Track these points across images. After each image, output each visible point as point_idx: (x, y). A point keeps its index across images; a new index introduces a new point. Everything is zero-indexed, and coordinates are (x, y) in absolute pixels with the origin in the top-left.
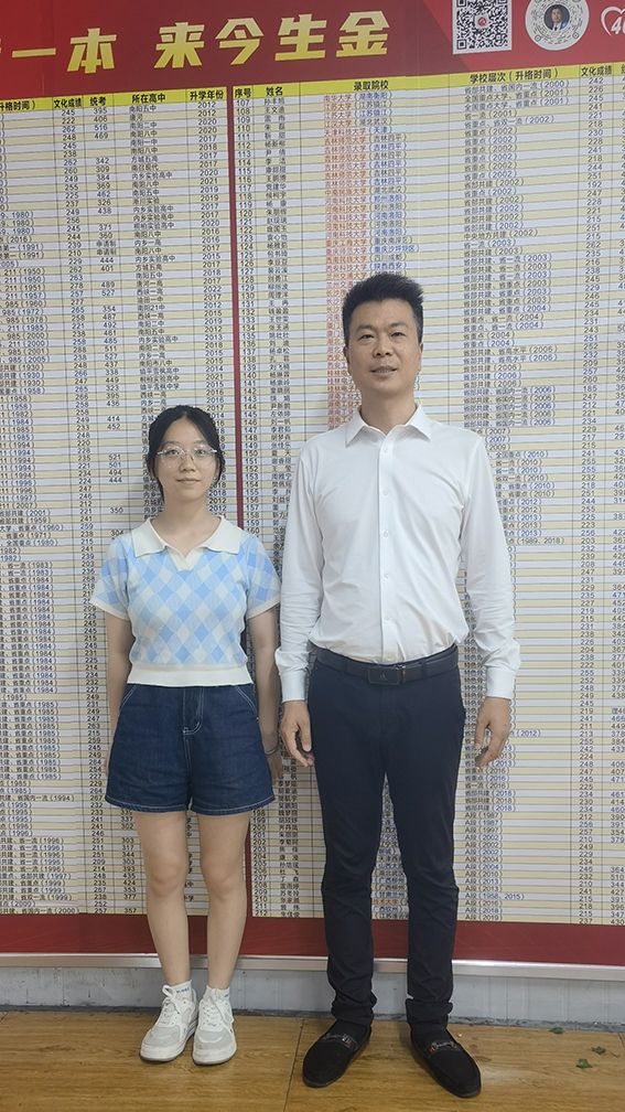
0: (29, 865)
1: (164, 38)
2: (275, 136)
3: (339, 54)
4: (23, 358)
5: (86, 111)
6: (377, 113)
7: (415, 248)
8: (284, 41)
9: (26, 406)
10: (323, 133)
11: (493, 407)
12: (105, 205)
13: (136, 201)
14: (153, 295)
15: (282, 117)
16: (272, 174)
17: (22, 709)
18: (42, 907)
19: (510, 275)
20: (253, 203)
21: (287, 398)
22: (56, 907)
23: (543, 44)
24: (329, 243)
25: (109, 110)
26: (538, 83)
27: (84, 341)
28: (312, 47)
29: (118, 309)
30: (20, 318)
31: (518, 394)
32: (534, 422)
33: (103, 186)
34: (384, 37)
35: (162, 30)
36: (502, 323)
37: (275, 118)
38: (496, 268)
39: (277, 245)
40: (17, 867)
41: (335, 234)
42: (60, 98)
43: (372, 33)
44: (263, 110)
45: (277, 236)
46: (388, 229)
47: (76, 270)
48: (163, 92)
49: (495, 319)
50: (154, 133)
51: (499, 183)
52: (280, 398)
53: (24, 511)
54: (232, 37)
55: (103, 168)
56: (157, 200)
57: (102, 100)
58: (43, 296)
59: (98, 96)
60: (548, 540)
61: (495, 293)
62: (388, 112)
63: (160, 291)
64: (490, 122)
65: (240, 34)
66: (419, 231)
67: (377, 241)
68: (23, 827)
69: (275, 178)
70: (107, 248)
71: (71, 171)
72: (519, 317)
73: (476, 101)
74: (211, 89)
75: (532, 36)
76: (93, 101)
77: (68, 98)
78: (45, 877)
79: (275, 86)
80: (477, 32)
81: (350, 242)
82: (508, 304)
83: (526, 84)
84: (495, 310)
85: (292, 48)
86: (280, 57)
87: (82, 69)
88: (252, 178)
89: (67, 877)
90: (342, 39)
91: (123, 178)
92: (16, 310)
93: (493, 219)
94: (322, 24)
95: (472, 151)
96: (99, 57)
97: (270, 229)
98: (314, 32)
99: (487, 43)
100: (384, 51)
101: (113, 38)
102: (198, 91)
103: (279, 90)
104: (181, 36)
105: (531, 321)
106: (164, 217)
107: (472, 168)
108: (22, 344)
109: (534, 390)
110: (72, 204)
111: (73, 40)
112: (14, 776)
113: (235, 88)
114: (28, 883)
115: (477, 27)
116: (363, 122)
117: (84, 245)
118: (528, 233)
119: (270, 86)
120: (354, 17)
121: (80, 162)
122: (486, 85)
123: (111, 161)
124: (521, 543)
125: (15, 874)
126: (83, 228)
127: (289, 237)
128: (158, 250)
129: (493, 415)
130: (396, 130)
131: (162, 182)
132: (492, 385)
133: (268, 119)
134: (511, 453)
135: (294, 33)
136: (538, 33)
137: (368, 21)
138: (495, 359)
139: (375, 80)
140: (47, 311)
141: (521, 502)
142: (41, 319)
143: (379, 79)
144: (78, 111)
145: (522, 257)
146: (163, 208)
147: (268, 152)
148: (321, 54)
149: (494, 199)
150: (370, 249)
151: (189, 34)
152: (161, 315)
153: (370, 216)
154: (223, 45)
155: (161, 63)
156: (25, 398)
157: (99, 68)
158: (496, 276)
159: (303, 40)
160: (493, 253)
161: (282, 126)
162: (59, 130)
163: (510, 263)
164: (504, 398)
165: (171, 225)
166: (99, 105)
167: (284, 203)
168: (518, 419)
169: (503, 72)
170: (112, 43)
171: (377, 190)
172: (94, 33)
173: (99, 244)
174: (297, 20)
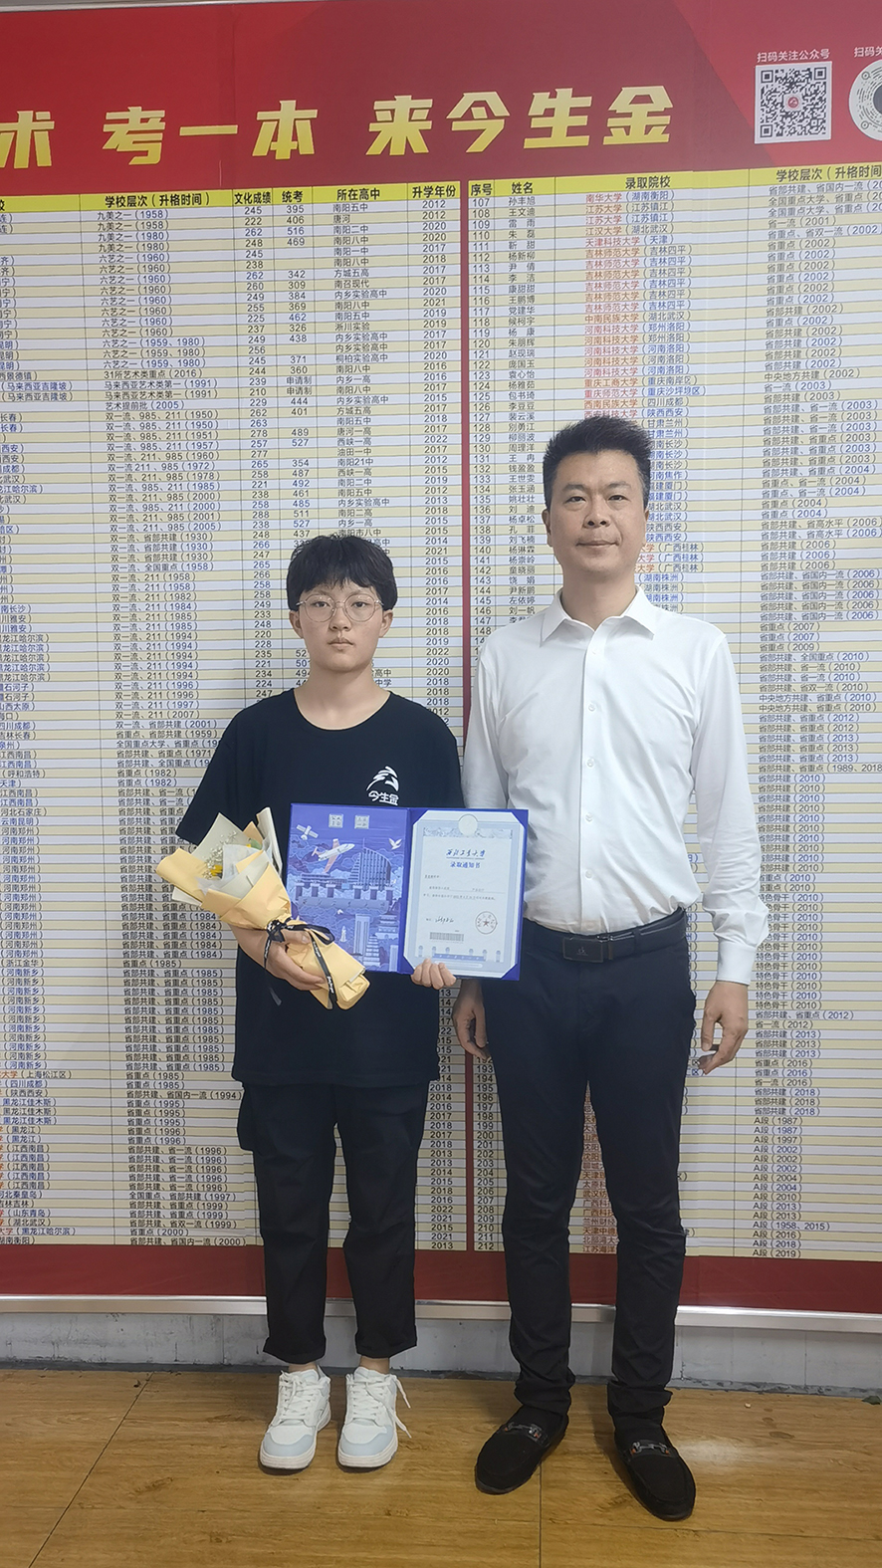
0: (181, 1183)
1: (380, 116)
2: (522, 246)
3: (607, 141)
4: (186, 525)
5: (276, 207)
6: (655, 217)
7: (701, 391)
8: (535, 123)
9: (188, 586)
10: (583, 243)
11: (798, 595)
12: (298, 332)
13: (339, 327)
14: (359, 444)
15: (531, 222)
16: (517, 294)
17: (175, 980)
18: (197, 1236)
19: (824, 427)
20: (491, 330)
21: (531, 580)
22: (216, 1237)
23: (871, 132)
24: (588, 383)
25: (307, 209)
26: (865, 183)
27: (267, 504)
28: (572, 131)
29: (312, 463)
30: (184, 475)
31: (831, 579)
32: (851, 615)
33: (297, 306)
34: (666, 119)
35: (378, 105)
36: (812, 490)
37: (522, 223)
38: (805, 417)
39: (522, 384)
40: (165, 1185)
41: (598, 372)
42: (242, 192)
43: (650, 114)
44: (508, 212)
45: (522, 374)
46: (666, 367)
47: (258, 414)
48: (378, 187)
49: (802, 483)
50: (364, 239)
51: (811, 310)
52: (522, 580)
53: (183, 722)
54: (468, 116)
55: (297, 283)
56: (366, 326)
57: (298, 195)
58: (214, 446)
59: (292, 190)
60: (867, 768)
61: (804, 449)
62: (669, 217)
63: (367, 441)
64: (801, 232)
65: (478, 112)
66: (706, 369)
67: (652, 381)
68: (174, 1133)
69: (521, 299)
70: (300, 385)
71: (255, 287)
72: (834, 481)
73: (783, 205)
74: (440, 184)
75: (858, 122)
76: (287, 196)
77: (253, 191)
78: (202, 1197)
79: (523, 181)
80: (787, 115)
81: (615, 382)
82: (821, 463)
83: (849, 184)
84: (804, 471)
85: (546, 132)
86: (530, 143)
87: (272, 153)
88: (491, 298)
89: (231, 1198)
90: (611, 122)
91: (322, 297)
92: (180, 464)
93: (803, 355)
94: (586, 102)
95: (778, 269)
96: (295, 138)
97: (513, 364)
98: (574, 112)
99: (799, 129)
100: (665, 138)
101: (313, 114)
102: (423, 185)
103: (528, 187)
104: (402, 114)
105: (851, 486)
106: (375, 347)
107: (777, 288)
108: (185, 507)
109: (852, 574)
110: (256, 327)
111: (261, 115)
112: (162, 1066)
113: (471, 183)
114: (180, 1207)
115: (787, 109)
116: (636, 230)
117: (271, 382)
118: (848, 374)
119: (516, 181)
120: (628, 93)
121: (267, 276)
122: (797, 184)
123: (308, 275)
124: (832, 769)
125: (162, 1193)
126: (270, 360)
127: (537, 374)
128: (367, 389)
129: (797, 605)
130: (678, 239)
131: (373, 302)
132: (797, 567)
133: (513, 223)
134: (822, 656)
135: (549, 113)
136: (865, 118)
137: (646, 99)
138: (802, 534)
139: (653, 175)
140: (219, 465)
141: (832, 717)
142: (212, 475)
143: (659, 175)
144: (266, 209)
145: (839, 403)
146: (375, 335)
147: (513, 266)
148: (583, 141)
149: (804, 329)
150: (642, 392)
151: (412, 110)
152: (368, 471)
153: (644, 349)
154: (457, 126)
155: (376, 149)
156: (188, 576)
157: (295, 153)
158: (804, 428)
159: (561, 122)
160: (801, 398)
161: (531, 233)
162: (242, 233)
163: (824, 409)
164: (813, 583)
165: (384, 357)
166: (295, 201)
167: (531, 331)
168: (831, 611)
169: (819, 167)
170: (311, 120)
171: (653, 317)
172: (288, 106)
173: (290, 380)
174: (553, 95)
